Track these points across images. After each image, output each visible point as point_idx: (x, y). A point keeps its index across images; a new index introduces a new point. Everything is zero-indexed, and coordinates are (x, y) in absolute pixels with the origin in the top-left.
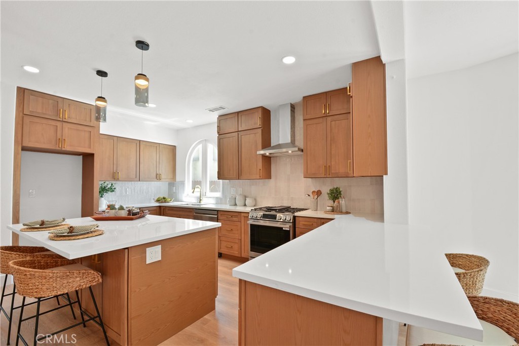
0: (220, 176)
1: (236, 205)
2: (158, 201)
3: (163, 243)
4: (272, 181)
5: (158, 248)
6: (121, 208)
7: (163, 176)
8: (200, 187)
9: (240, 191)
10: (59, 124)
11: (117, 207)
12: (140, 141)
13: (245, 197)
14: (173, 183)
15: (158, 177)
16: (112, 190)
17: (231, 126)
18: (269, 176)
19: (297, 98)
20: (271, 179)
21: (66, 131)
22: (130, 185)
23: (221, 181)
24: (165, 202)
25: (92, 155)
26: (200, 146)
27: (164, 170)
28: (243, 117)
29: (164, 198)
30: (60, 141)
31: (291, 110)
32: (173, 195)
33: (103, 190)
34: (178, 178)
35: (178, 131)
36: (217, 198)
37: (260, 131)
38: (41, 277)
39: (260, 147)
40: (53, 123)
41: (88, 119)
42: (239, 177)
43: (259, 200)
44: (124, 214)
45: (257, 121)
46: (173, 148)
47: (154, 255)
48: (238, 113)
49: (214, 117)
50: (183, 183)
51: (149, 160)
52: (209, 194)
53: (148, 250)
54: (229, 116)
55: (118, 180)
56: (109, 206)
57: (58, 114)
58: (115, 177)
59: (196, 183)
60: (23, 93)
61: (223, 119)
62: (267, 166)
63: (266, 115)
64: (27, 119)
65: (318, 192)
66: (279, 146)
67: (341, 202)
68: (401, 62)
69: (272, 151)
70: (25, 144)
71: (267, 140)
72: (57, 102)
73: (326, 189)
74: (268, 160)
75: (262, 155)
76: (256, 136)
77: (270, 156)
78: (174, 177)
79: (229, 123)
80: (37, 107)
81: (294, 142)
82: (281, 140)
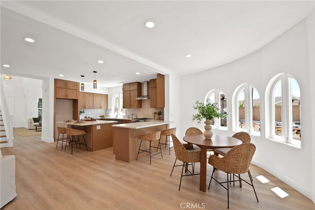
0: (124, 107)
1: (129, 118)
2: (101, 117)
3: (101, 124)
5: (100, 126)
6: (89, 117)
7: (103, 107)
8: (117, 111)
9: (131, 113)
10: (67, 90)
12: (94, 93)
13: (133, 115)
14: (107, 110)
15: (101, 107)
16: (83, 112)
18: (141, 107)
19: (149, 80)
20: (141, 108)
21: (69, 92)
22: (90, 110)
23: (125, 109)
24: (103, 117)
25: (77, 100)
26: (117, 94)
27: (103, 104)
28: (131, 85)
29: (103, 116)
30: (66, 95)
31: (147, 83)
32: (107, 114)
33: (81, 112)
34: (109, 108)
35: (109, 89)
36: (123, 116)
37: (137, 91)
38: (73, 131)
39: (137, 96)
40: (65, 89)
41: (76, 87)
42: (130, 108)
43: (138, 116)
44: (90, 119)
45: (135, 87)
46: (107, 96)
47: (99, 128)
48: (130, 83)
49: (122, 84)
50: (111, 109)
51: (97, 101)
52: (121, 114)
53: (97, 126)
54: (126, 85)
55: (86, 108)
56: (85, 117)
57: (66, 86)
58: (84, 107)
60: (56, 80)
61: (125, 85)
62: (140, 104)
63: (140, 85)
64: (57, 89)
65: (155, 113)
66: (144, 97)
67: (161, 116)
68: (168, 75)
69: (140, 98)
70: (57, 97)
71: (140, 94)
72: (66, 83)
73: (157, 111)
74: (140, 102)
75: (138, 100)
76: (136, 93)
77: (141, 100)
78: (107, 107)
79: (127, 87)
80: (60, 85)
81: (148, 95)
82: (144, 95)
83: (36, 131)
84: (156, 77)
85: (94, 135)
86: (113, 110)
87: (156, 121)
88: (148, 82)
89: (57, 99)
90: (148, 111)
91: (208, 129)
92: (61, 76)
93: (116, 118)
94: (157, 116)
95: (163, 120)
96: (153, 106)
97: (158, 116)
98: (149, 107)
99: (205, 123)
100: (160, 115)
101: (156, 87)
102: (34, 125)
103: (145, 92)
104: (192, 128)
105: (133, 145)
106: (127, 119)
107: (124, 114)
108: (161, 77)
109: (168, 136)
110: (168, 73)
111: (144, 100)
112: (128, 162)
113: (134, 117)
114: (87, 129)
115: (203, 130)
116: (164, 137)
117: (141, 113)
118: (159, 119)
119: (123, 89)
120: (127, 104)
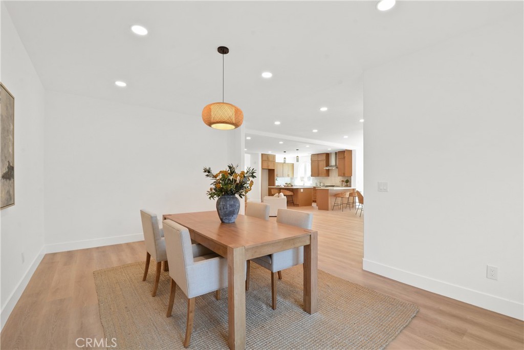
0: (312, 176)
4: (330, 177)
9: (319, 181)
13: (320, 183)
15: (288, 176)
18: (328, 176)
19: (337, 151)
22: (280, 178)
25: (274, 169)
27: (291, 175)
28: (320, 156)
30: (268, 166)
34: (295, 176)
37: (325, 161)
39: (325, 166)
40: (267, 162)
41: (273, 159)
42: (318, 176)
45: (324, 157)
46: (293, 165)
47: (302, 190)
48: (318, 154)
50: (297, 178)
51: (287, 170)
52: (307, 182)
54: (315, 155)
58: (278, 176)
59: (302, 179)
60: (262, 154)
61: (313, 156)
62: (328, 173)
63: (328, 155)
64: (263, 161)
65: (343, 181)
66: (331, 166)
67: (348, 184)
68: (355, 151)
71: (328, 164)
72: (267, 156)
73: (345, 180)
74: (328, 171)
75: (326, 169)
76: (324, 163)
77: (329, 169)
78: (293, 176)
79: (315, 158)
80: (265, 158)
81: (336, 165)
82: (332, 164)
84: (344, 150)
86: (299, 179)
87: (344, 187)
88: (336, 153)
89: (263, 169)
90: (335, 179)
92: (270, 153)
94: (344, 183)
95: (351, 187)
96: (342, 174)
97: (346, 184)
98: (337, 175)
100: (348, 182)
101: (344, 158)
103: (333, 161)
105: (331, 201)
107: (311, 182)
108: (350, 152)
110: (355, 149)
111: (332, 169)
112: (328, 210)
113: (322, 184)
114: (294, 191)
116: (352, 198)
117: (328, 181)
118: (347, 186)
119: (311, 159)
120: (315, 173)
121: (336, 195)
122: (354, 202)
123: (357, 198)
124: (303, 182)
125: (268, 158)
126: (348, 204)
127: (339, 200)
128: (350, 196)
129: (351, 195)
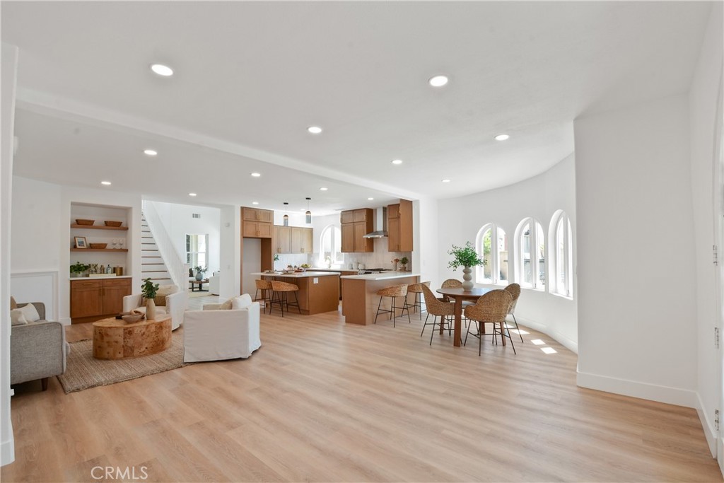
0: (343, 250)
1: (352, 269)
3: (319, 277)
4: (374, 254)
5: (317, 279)
6: (295, 267)
7: (305, 250)
8: (329, 257)
9: (355, 260)
10: (257, 223)
11: (293, 266)
12: (292, 227)
13: (358, 263)
14: (310, 255)
15: (302, 251)
16: (277, 259)
17: (349, 218)
18: (372, 251)
19: (386, 206)
21: (260, 226)
22: (286, 256)
23: (344, 253)
24: (307, 267)
25: (271, 239)
26: (330, 229)
27: (306, 246)
28: (356, 214)
29: (306, 265)
30: (257, 232)
31: (384, 211)
32: (310, 263)
34: (315, 251)
37: (365, 223)
39: (366, 233)
40: (254, 223)
41: (269, 219)
42: (353, 252)
43: (367, 265)
44: (297, 269)
45: (363, 217)
46: (312, 231)
47: (316, 281)
48: (353, 211)
49: (340, 212)
50: (318, 254)
51: (298, 240)
52: (336, 262)
53: (315, 279)
54: (347, 212)
55: (280, 253)
56: (287, 266)
57: (256, 218)
58: (279, 251)
59: (327, 254)
60: (243, 209)
61: (344, 213)
62: (371, 245)
63: (370, 213)
64: (245, 223)
65: (397, 261)
66: (377, 233)
67: (406, 265)
68: (417, 201)
69: (372, 236)
70: (245, 235)
71: (370, 229)
72: (255, 212)
73: (401, 258)
74: (371, 242)
75: (367, 238)
76: (364, 227)
77: (372, 239)
78: (312, 251)
79: (348, 217)
80: (248, 216)
81: (384, 231)
82: (378, 230)
83: (193, 291)
84: (399, 203)
85: (311, 292)
86: (322, 255)
87: (399, 273)
88: (384, 209)
89: (244, 238)
90: (383, 256)
91: (467, 278)
92: (255, 204)
93: (329, 269)
94: (400, 265)
95: (410, 271)
96: (395, 248)
97: (402, 266)
98: (387, 250)
99: (464, 271)
100: (405, 263)
101: (399, 217)
102: (190, 282)
103: (379, 225)
104: (450, 280)
105: (372, 303)
106: (348, 270)
107: (342, 262)
108: (409, 204)
109: (418, 294)
110: (417, 199)
111: (378, 238)
112: (365, 325)
113: (360, 267)
114: (301, 283)
115: (462, 281)
116: (412, 295)
117: (372, 261)
118: (404, 270)
119: (342, 219)
120: (349, 245)
121: (381, 291)
122: (417, 305)
123: (422, 294)
124: (328, 261)
125: (256, 217)
126: (406, 307)
127: (387, 303)
128: (408, 291)
129: (410, 289)
